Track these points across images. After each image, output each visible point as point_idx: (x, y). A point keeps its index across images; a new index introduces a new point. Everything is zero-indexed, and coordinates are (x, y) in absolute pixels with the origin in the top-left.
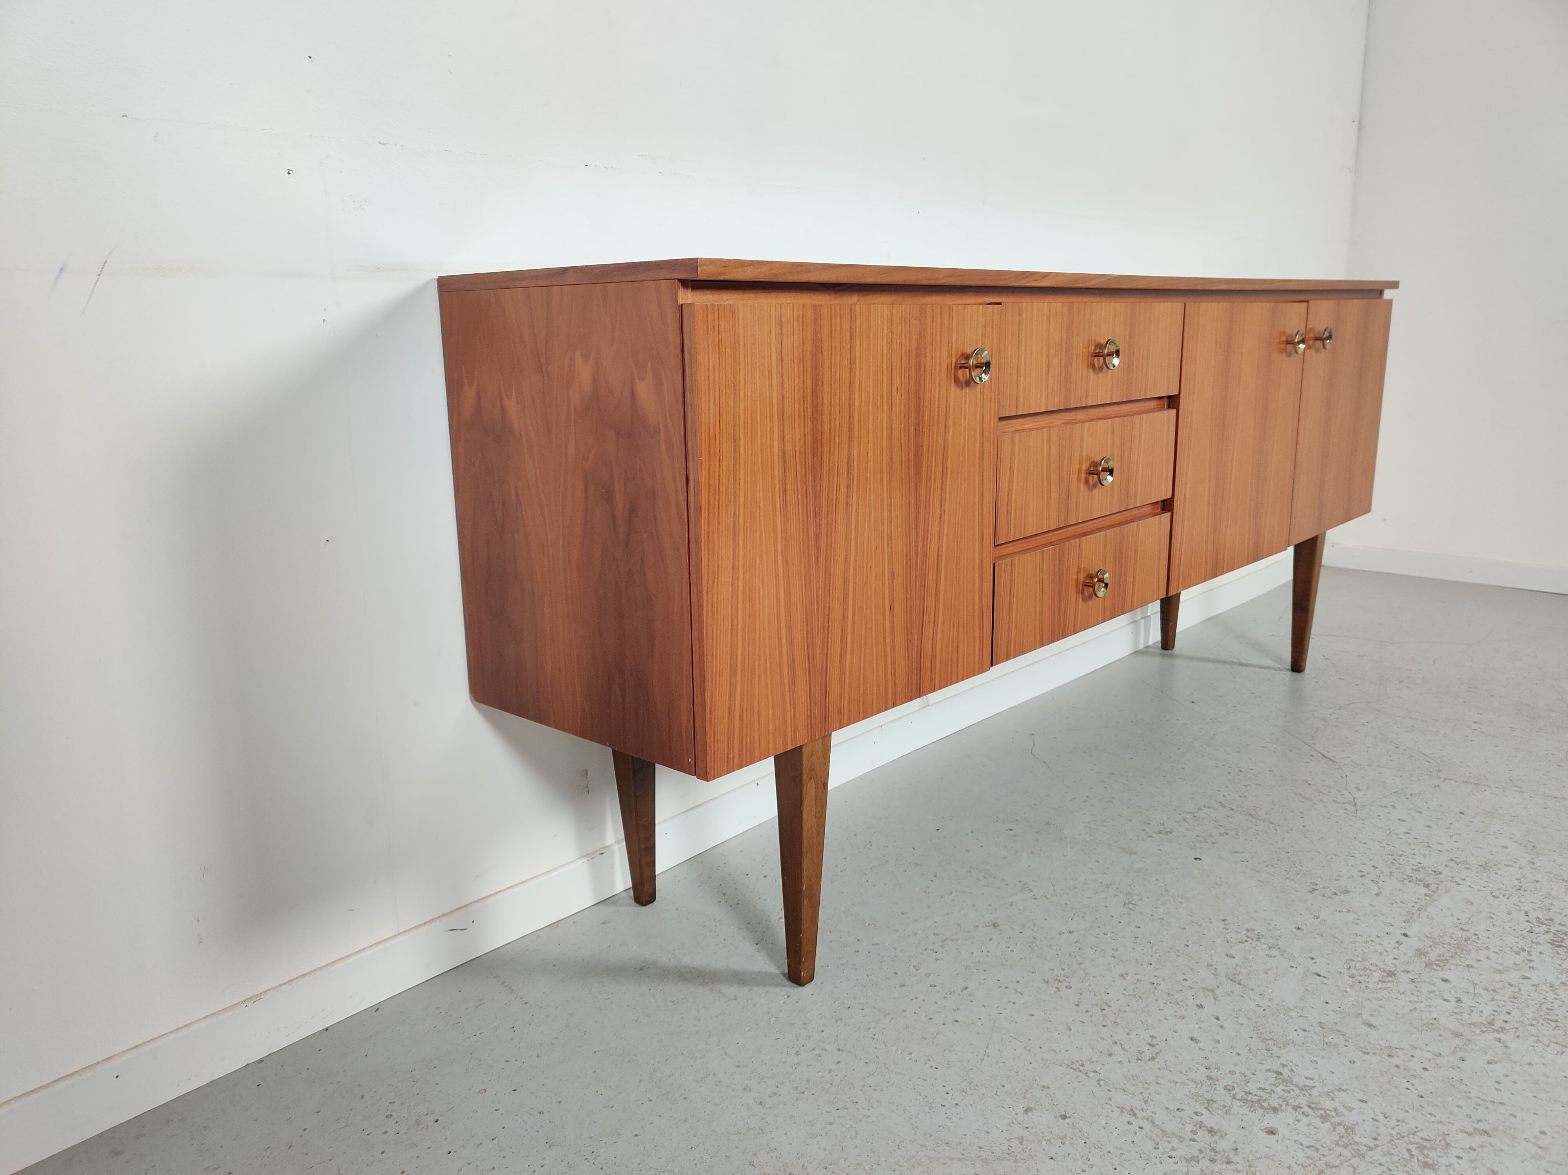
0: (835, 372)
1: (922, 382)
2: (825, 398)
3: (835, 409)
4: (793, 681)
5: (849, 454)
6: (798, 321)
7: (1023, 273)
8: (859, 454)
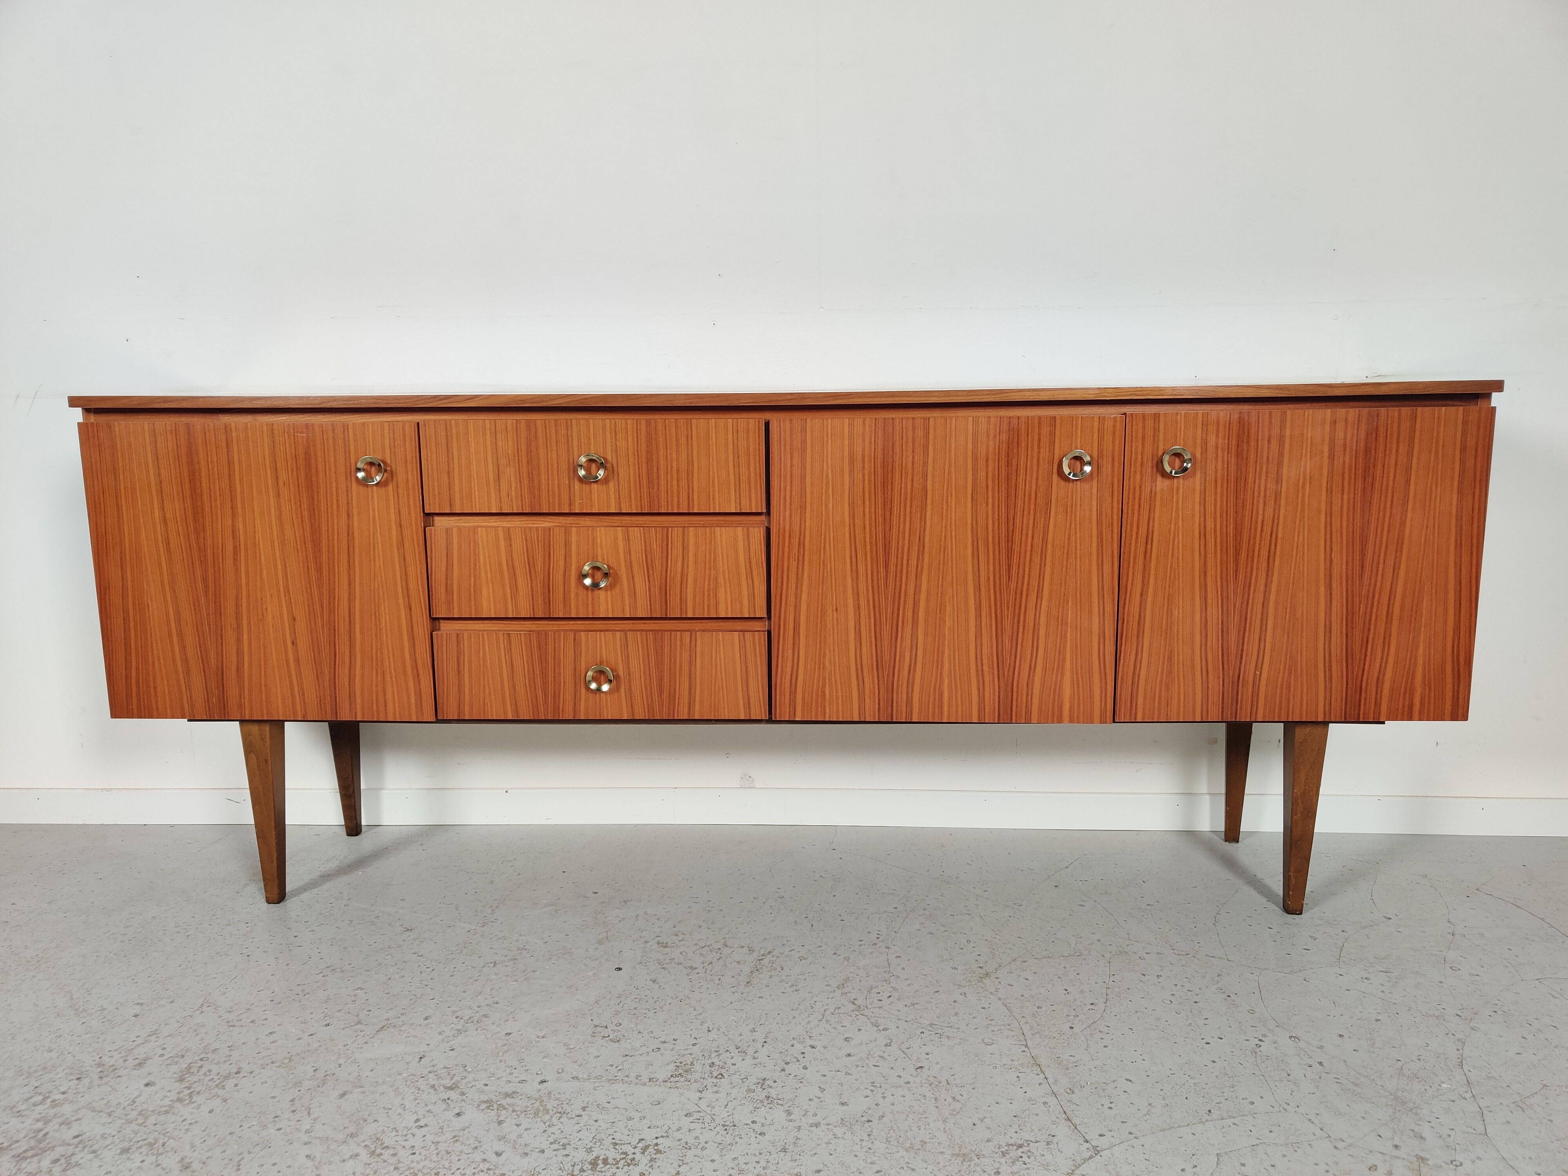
0: (213, 468)
1: (314, 479)
2: (204, 485)
3: (215, 493)
4: (188, 672)
5: (233, 526)
6: (171, 433)
7: (436, 396)
8: (245, 526)
